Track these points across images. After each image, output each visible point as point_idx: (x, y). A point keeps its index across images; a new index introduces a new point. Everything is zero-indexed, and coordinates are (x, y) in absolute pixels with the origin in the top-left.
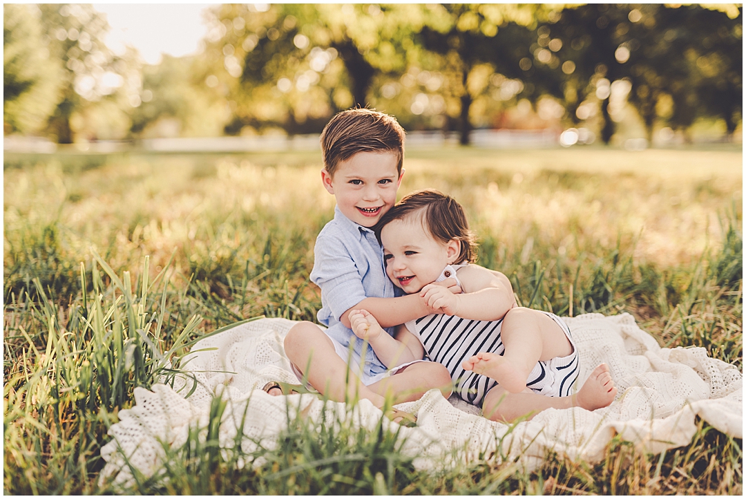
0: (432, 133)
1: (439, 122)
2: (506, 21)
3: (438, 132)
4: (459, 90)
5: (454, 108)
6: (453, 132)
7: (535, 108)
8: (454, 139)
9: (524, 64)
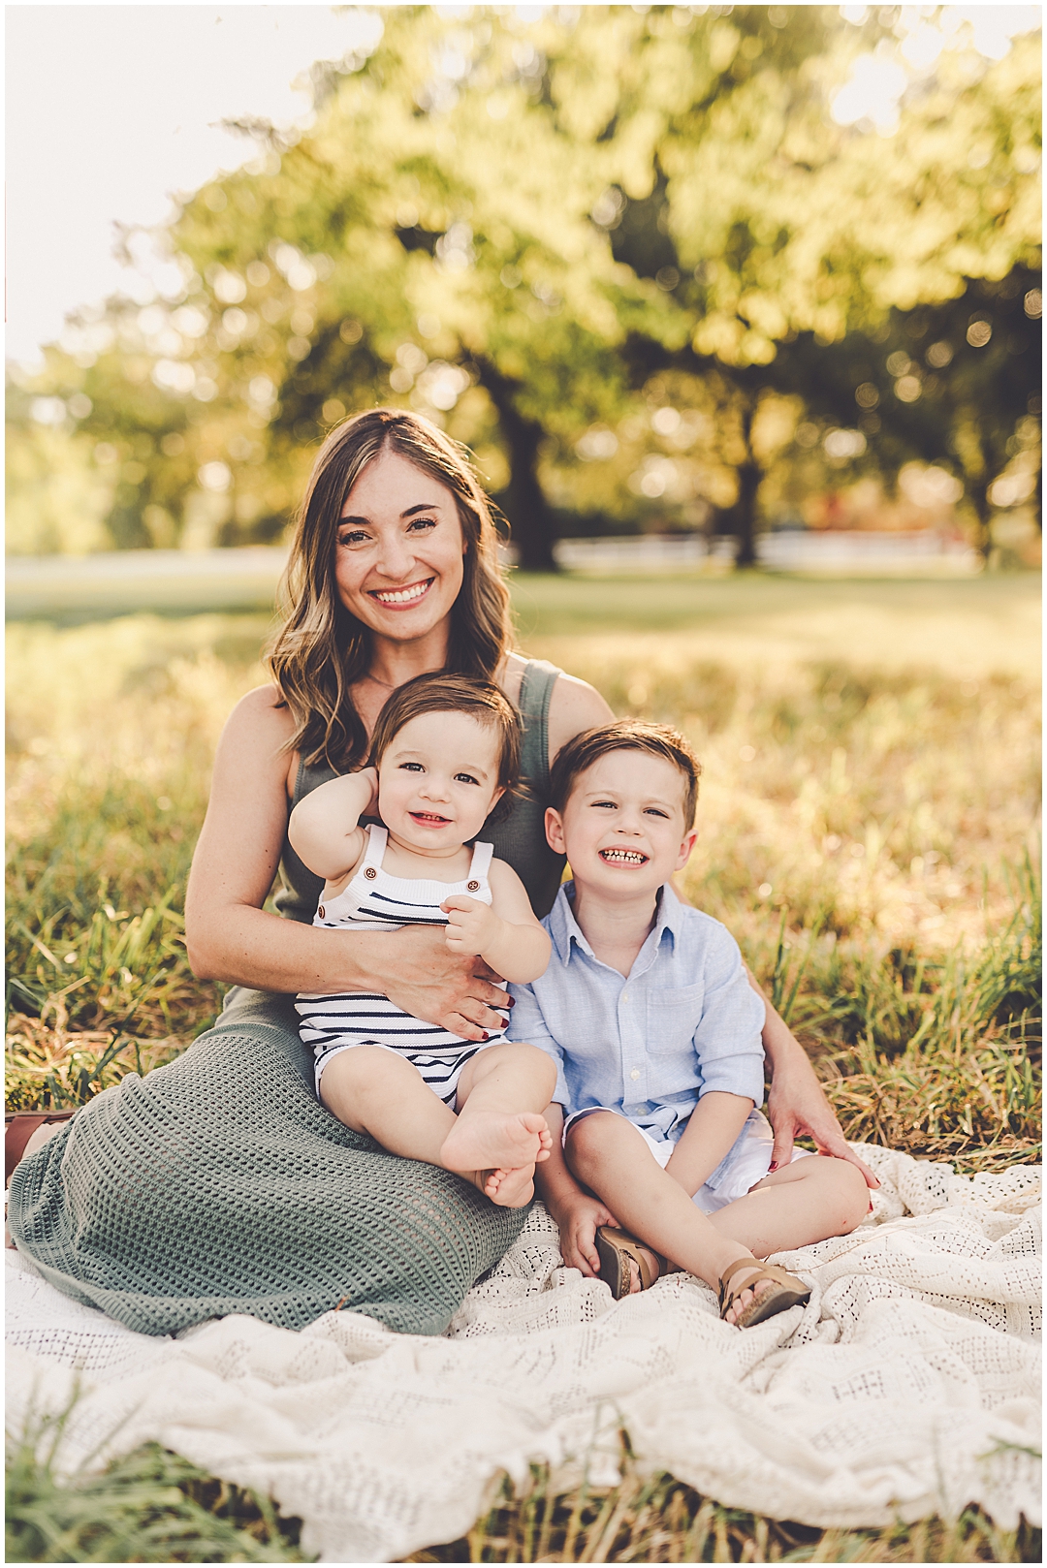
0: (683, 540)
1: (696, 516)
2: (794, 328)
3: (694, 536)
4: (736, 450)
5: (724, 490)
6: (726, 537)
7: (891, 490)
8: (726, 551)
9: (867, 397)
